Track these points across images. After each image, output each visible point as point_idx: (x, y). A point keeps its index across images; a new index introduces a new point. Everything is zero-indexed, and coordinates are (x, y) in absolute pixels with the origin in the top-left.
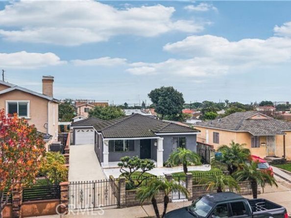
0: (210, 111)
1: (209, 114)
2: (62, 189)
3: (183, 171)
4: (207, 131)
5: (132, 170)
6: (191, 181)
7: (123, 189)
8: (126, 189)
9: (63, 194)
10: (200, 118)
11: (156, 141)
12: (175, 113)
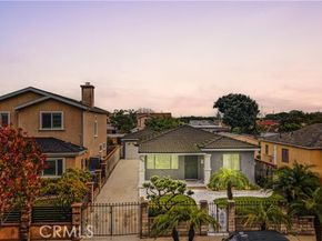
0: (291, 122)
1: (289, 125)
2: (74, 211)
3: (226, 196)
4: (275, 147)
5: (162, 193)
6: (233, 211)
7: (146, 215)
8: (150, 216)
9: (75, 217)
10: (280, 131)
11: (202, 157)
12: (248, 124)
